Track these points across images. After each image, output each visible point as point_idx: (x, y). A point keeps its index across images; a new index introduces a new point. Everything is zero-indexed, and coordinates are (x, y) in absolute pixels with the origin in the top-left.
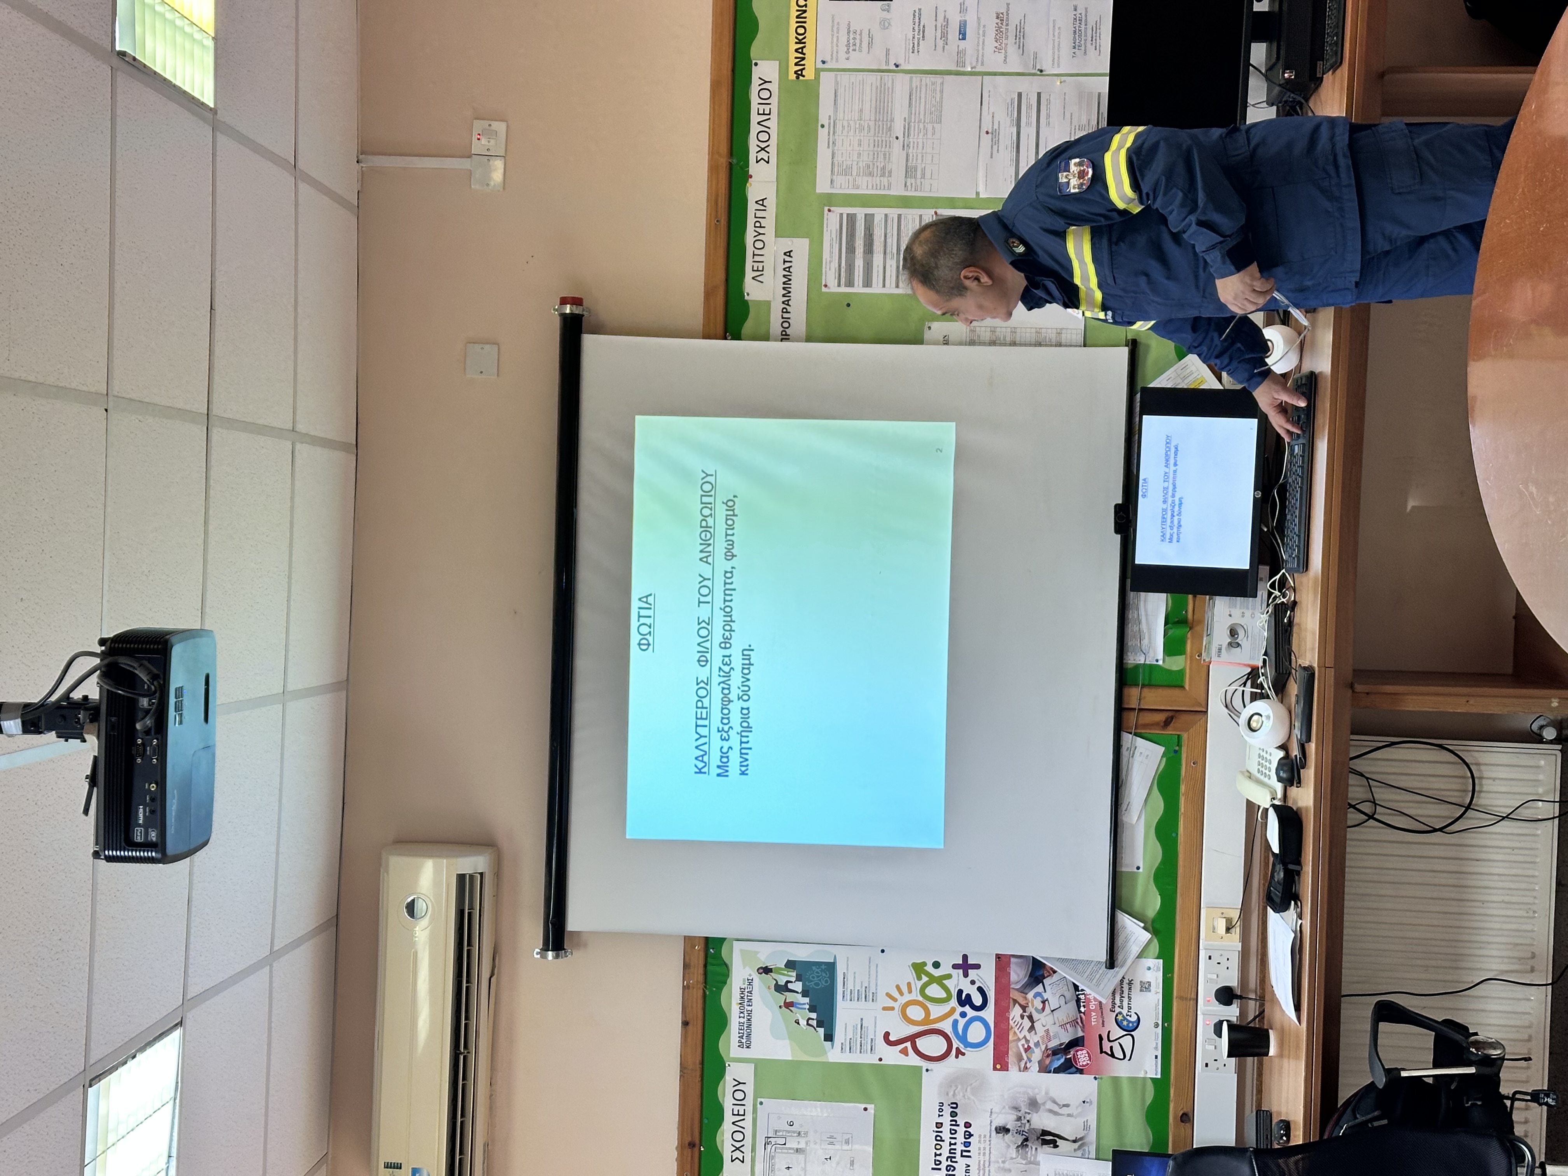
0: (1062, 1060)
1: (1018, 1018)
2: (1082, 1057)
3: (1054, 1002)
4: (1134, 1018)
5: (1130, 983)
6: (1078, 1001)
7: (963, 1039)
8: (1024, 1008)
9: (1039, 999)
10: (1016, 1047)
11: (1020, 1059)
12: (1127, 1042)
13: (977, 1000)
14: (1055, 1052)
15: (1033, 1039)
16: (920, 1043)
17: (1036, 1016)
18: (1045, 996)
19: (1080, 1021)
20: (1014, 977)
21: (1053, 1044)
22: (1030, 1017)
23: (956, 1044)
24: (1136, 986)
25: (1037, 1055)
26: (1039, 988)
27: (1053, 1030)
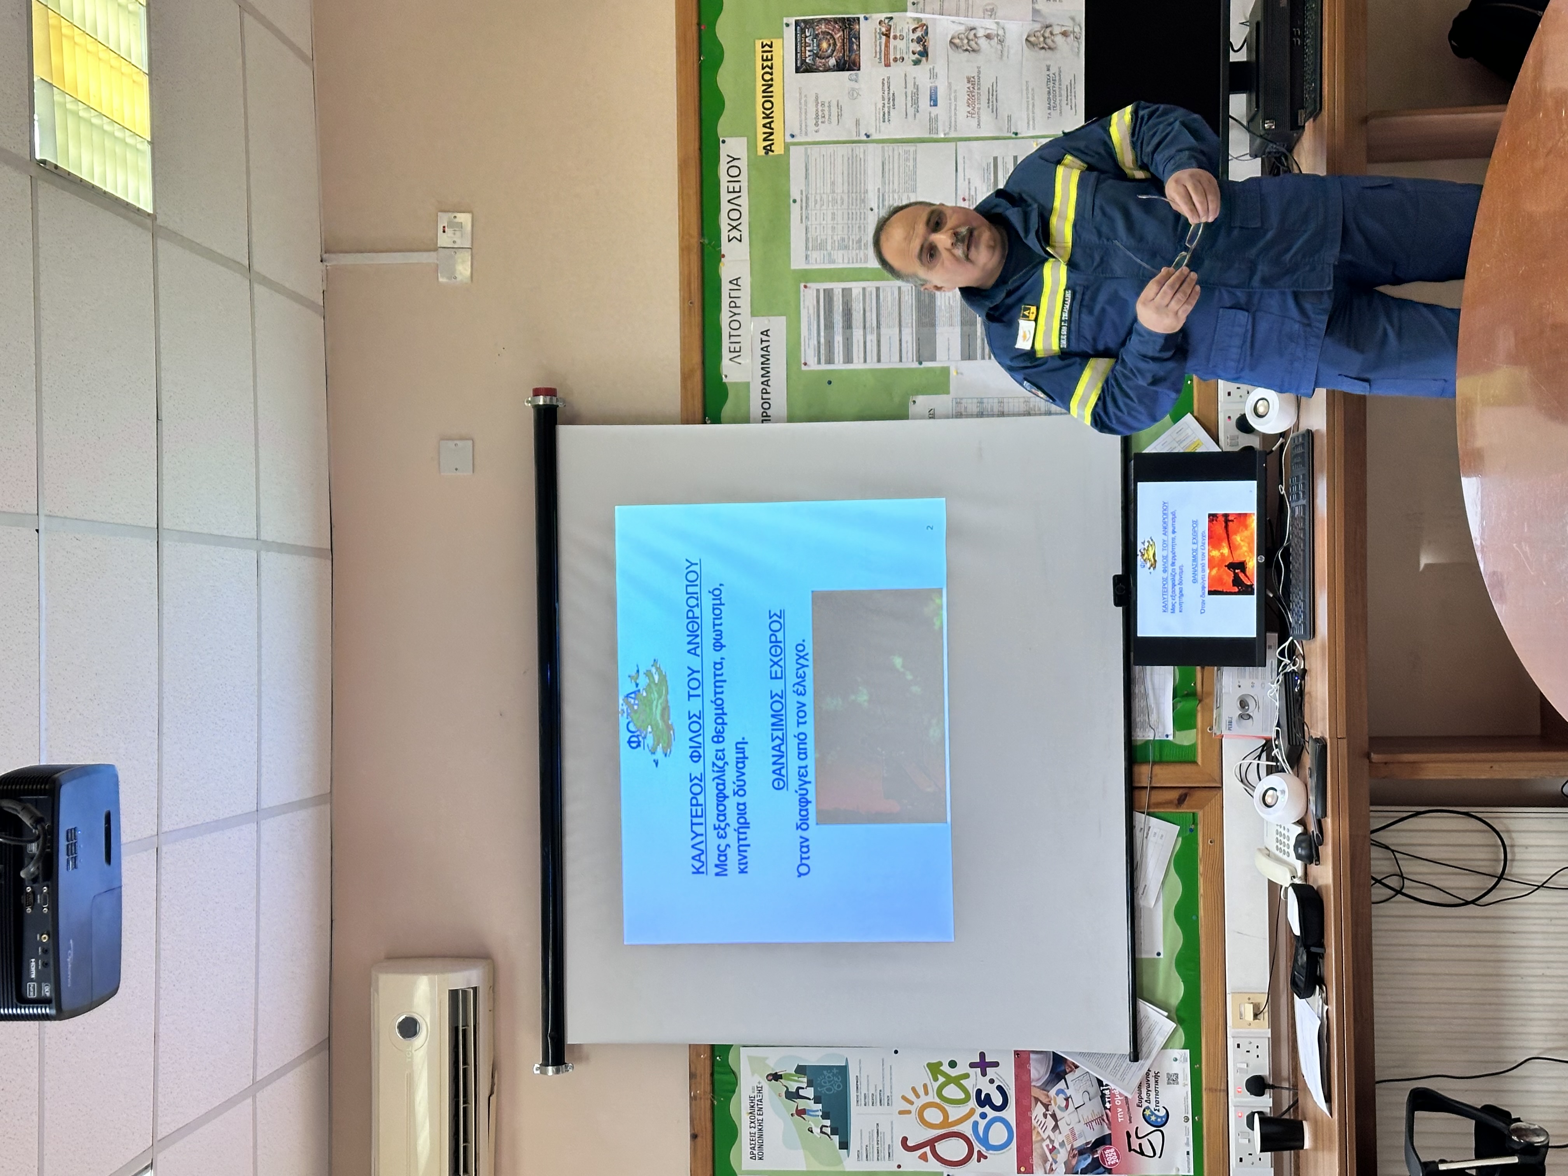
0: (1089, 1160)
1: (1041, 1117)
2: (1110, 1156)
3: (1077, 1100)
4: (1162, 1113)
5: (1156, 1076)
6: (1103, 1096)
7: (984, 1141)
8: (1046, 1107)
9: (1062, 1096)
10: (1040, 1148)
11: (1045, 1160)
12: (1156, 1138)
13: (998, 1100)
14: (1082, 1152)
15: (1058, 1138)
16: (940, 1147)
17: (1059, 1115)
18: (1069, 1093)
19: (1106, 1117)
20: (1034, 1074)
21: (1079, 1143)
22: (1054, 1116)
23: (977, 1147)
24: (1163, 1079)
25: (1063, 1155)
26: (1061, 1085)
27: (1079, 1128)
